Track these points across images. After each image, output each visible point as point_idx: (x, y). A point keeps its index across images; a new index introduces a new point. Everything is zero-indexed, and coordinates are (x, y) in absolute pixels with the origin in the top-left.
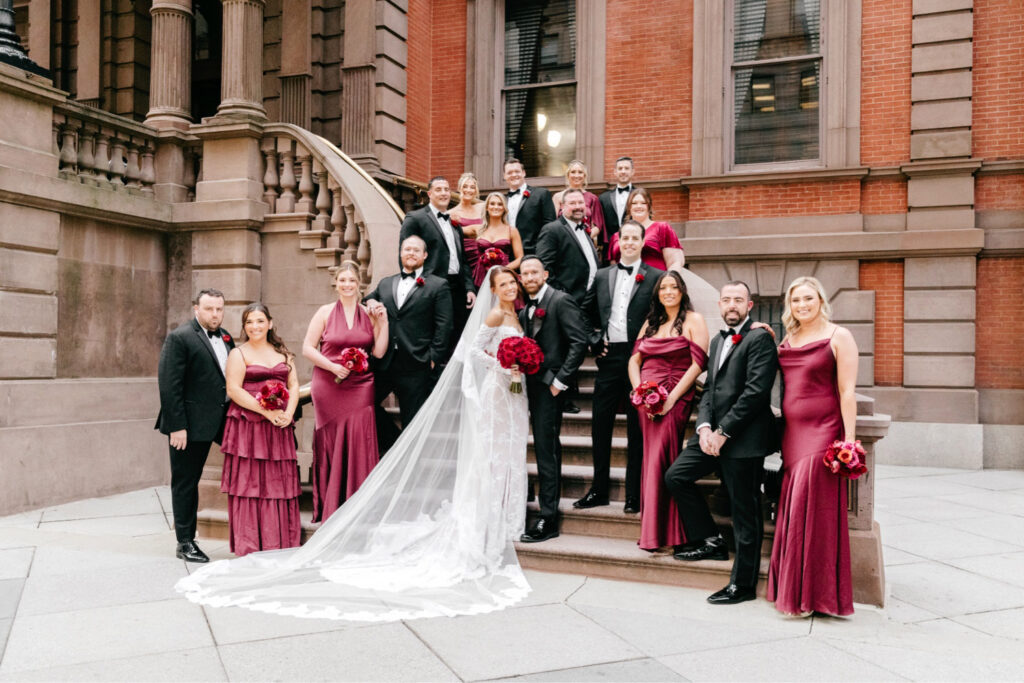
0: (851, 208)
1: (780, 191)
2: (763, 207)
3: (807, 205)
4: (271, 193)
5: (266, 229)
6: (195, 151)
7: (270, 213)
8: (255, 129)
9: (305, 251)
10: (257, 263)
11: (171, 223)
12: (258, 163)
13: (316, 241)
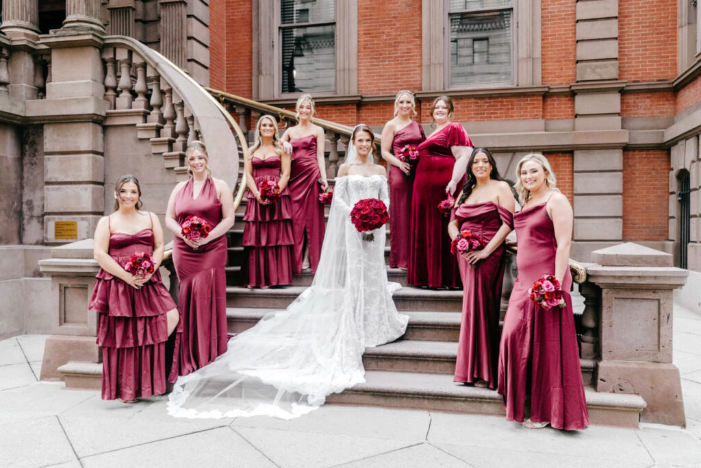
0: (536, 115)
1: (486, 102)
2: (474, 114)
3: (505, 113)
4: (111, 93)
5: (109, 122)
6: (44, 58)
7: (111, 109)
8: (97, 40)
9: (141, 140)
10: (101, 150)
11: (25, 117)
12: (99, 68)
13: (151, 132)
